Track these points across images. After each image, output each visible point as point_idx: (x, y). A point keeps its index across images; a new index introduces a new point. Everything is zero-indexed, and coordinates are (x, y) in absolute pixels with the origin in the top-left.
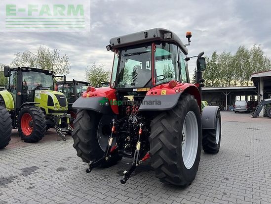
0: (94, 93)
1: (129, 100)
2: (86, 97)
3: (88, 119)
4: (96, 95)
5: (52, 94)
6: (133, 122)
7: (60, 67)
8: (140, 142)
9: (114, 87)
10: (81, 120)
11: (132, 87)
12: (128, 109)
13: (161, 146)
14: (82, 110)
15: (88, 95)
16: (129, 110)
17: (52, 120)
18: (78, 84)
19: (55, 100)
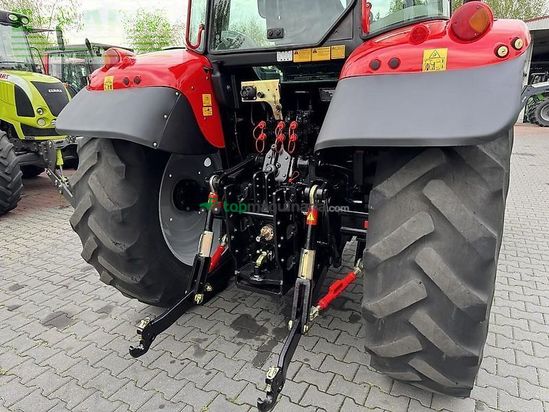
0: (128, 72)
1: (263, 96)
2: (101, 88)
3: (117, 170)
4: (138, 81)
5: (25, 81)
6: (281, 177)
7: (58, 12)
8: (313, 253)
9: (201, 49)
10: (92, 176)
11: (272, 44)
12: (258, 132)
13: (422, 293)
14: (92, 138)
15: (109, 79)
16: (263, 136)
17: (37, 153)
18: (102, 52)
19: (36, 100)
